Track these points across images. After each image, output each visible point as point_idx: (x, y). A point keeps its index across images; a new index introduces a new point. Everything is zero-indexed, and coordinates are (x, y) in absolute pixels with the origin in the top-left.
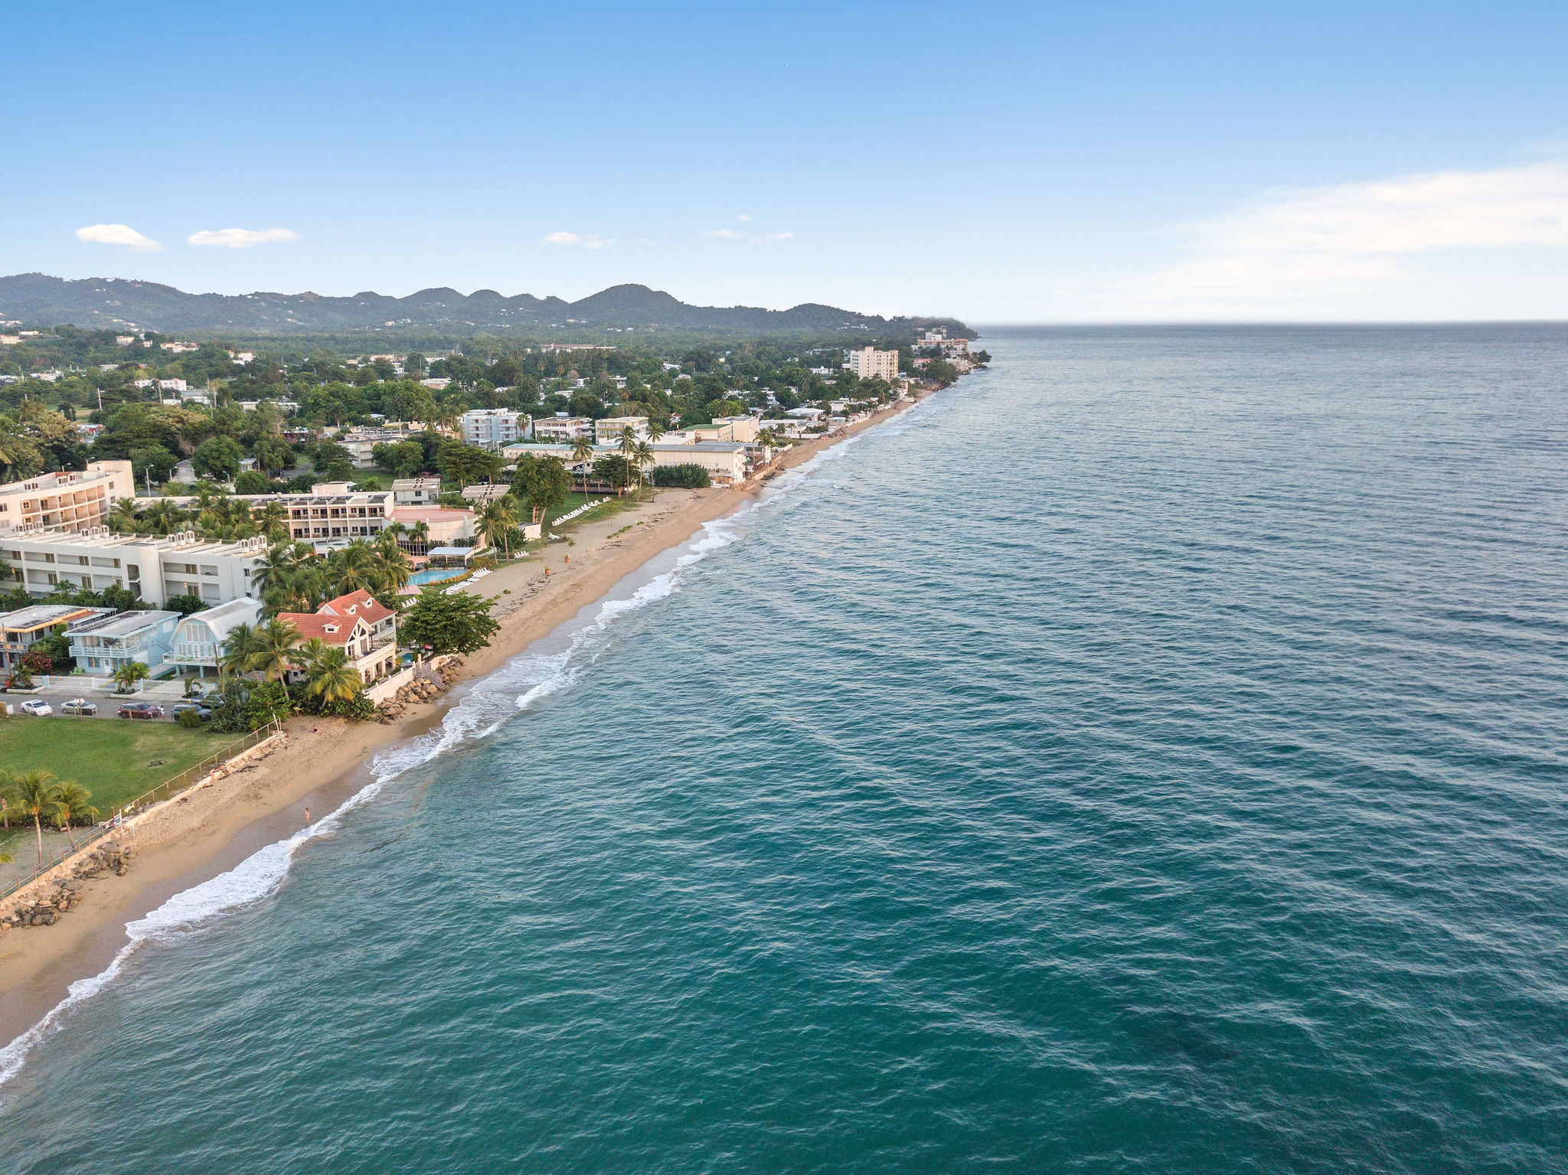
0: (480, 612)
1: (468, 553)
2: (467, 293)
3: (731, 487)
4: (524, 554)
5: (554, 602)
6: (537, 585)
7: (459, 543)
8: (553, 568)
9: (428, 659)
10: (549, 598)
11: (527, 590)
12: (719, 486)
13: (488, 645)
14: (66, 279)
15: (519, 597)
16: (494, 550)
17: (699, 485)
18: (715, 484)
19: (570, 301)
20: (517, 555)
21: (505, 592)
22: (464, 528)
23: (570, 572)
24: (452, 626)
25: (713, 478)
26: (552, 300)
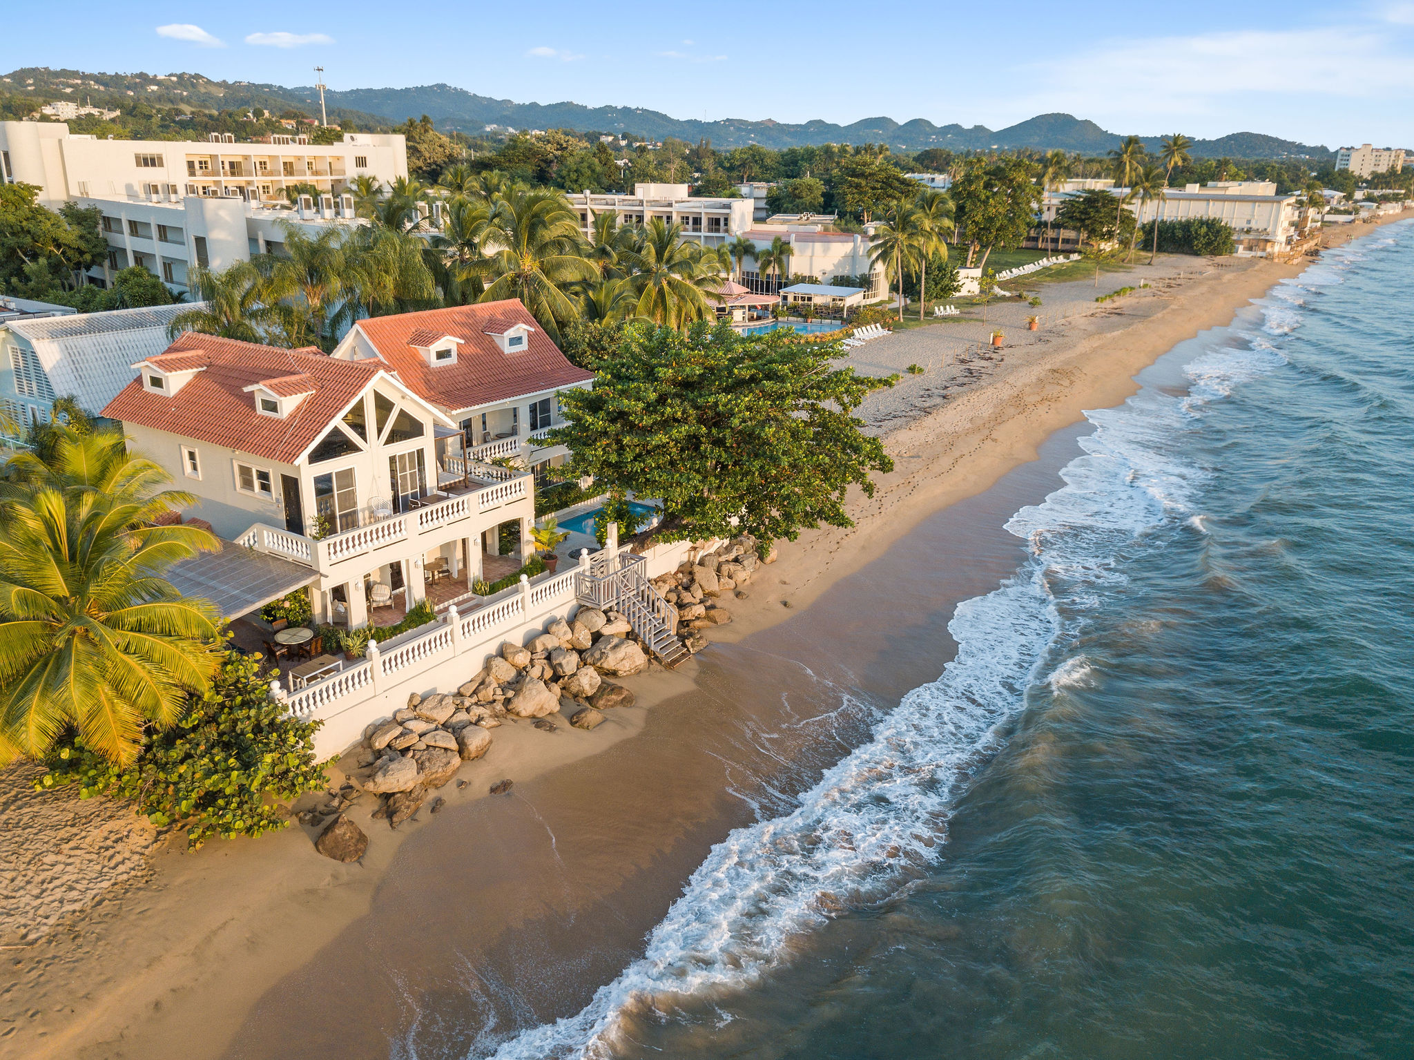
0: (829, 405)
1: (854, 298)
2: (901, 122)
3: (1270, 257)
4: (952, 311)
5: (1018, 401)
6: (977, 364)
7: (840, 281)
8: (1006, 337)
9: (643, 540)
10: (1006, 393)
11: (958, 370)
12: (1249, 254)
13: (840, 520)
14: (590, 107)
15: (940, 382)
16: (900, 301)
17: (1215, 252)
18: (1241, 251)
19: (995, 130)
20: (940, 311)
21: (912, 369)
22: (853, 257)
23: (1039, 347)
24: (719, 442)
25: (1240, 242)
26: (979, 129)
